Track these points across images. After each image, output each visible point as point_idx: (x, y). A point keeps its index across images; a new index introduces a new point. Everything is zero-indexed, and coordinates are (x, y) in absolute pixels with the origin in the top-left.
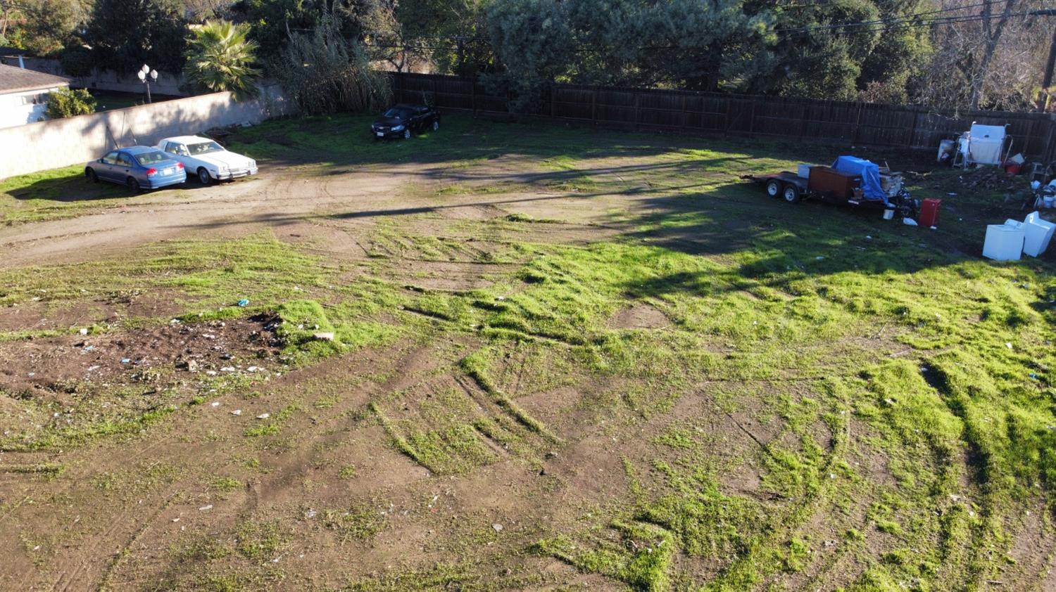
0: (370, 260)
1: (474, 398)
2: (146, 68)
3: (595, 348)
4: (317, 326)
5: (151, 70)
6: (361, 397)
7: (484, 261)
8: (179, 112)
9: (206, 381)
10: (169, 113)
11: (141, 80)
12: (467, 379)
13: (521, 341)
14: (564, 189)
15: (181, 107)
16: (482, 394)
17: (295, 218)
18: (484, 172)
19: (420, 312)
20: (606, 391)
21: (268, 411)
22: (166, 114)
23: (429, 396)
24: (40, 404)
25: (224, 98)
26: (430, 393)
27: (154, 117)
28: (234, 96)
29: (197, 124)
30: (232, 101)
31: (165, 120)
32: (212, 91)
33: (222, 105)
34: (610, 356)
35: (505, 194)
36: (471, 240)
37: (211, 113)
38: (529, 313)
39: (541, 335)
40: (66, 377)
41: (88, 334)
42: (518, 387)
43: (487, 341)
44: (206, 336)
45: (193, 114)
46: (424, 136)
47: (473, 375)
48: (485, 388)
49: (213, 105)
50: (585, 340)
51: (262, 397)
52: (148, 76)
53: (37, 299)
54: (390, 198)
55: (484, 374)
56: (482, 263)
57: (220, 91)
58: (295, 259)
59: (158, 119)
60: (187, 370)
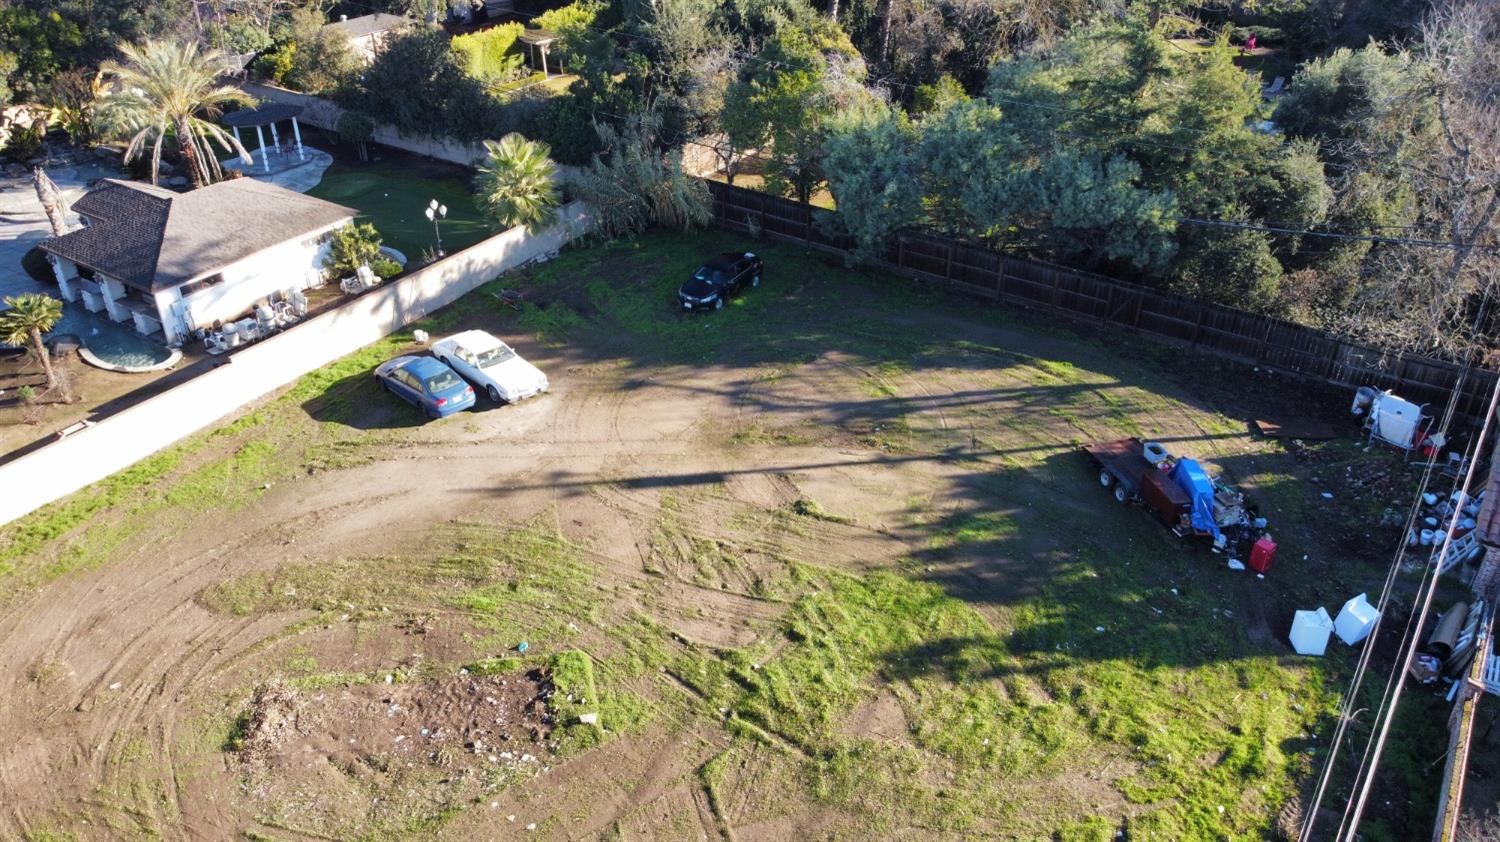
0: (644, 577)
1: (703, 823)
2: (434, 204)
3: (823, 765)
4: (584, 700)
5: (439, 206)
6: (609, 812)
7: (755, 596)
8: (469, 264)
9: (488, 772)
10: (460, 268)
11: (428, 219)
12: (702, 794)
13: (760, 744)
14: (873, 444)
15: (472, 258)
16: (710, 816)
17: (579, 484)
18: (791, 394)
19: (679, 678)
20: (817, 827)
21: (535, 821)
22: (456, 269)
23: (666, 816)
24: (362, 785)
25: (517, 234)
26: (668, 814)
27: (444, 275)
28: (529, 230)
29: (489, 271)
30: (527, 235)
31: (455, 276)
32: (505, 229)
33: (517, 243)
34: (834, 779)
35: (806, 450)
36: (749, 551)
37: (504, 254)
38: (776, 700)
39: (781, 735)
40: (380, 748)
41: (393, 682)
42: (743, 813)
43: (729, 738)
44: (490, 699)
45: (485, 261)
46: (739, 302)
47: (707, 790)
48: (714, 810)
49: (507, 245)
50: (817, 751)
51: (531, 799)
52: (437, 213)
53: (346, 617)
54: (680, 448)
55: (717, 790)
56: (752, 598)
57: (514, 226)
58: (576, 572)
59: (449, 276)
60: (473, 752)
